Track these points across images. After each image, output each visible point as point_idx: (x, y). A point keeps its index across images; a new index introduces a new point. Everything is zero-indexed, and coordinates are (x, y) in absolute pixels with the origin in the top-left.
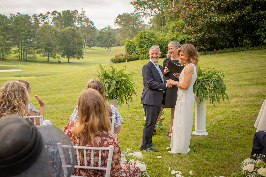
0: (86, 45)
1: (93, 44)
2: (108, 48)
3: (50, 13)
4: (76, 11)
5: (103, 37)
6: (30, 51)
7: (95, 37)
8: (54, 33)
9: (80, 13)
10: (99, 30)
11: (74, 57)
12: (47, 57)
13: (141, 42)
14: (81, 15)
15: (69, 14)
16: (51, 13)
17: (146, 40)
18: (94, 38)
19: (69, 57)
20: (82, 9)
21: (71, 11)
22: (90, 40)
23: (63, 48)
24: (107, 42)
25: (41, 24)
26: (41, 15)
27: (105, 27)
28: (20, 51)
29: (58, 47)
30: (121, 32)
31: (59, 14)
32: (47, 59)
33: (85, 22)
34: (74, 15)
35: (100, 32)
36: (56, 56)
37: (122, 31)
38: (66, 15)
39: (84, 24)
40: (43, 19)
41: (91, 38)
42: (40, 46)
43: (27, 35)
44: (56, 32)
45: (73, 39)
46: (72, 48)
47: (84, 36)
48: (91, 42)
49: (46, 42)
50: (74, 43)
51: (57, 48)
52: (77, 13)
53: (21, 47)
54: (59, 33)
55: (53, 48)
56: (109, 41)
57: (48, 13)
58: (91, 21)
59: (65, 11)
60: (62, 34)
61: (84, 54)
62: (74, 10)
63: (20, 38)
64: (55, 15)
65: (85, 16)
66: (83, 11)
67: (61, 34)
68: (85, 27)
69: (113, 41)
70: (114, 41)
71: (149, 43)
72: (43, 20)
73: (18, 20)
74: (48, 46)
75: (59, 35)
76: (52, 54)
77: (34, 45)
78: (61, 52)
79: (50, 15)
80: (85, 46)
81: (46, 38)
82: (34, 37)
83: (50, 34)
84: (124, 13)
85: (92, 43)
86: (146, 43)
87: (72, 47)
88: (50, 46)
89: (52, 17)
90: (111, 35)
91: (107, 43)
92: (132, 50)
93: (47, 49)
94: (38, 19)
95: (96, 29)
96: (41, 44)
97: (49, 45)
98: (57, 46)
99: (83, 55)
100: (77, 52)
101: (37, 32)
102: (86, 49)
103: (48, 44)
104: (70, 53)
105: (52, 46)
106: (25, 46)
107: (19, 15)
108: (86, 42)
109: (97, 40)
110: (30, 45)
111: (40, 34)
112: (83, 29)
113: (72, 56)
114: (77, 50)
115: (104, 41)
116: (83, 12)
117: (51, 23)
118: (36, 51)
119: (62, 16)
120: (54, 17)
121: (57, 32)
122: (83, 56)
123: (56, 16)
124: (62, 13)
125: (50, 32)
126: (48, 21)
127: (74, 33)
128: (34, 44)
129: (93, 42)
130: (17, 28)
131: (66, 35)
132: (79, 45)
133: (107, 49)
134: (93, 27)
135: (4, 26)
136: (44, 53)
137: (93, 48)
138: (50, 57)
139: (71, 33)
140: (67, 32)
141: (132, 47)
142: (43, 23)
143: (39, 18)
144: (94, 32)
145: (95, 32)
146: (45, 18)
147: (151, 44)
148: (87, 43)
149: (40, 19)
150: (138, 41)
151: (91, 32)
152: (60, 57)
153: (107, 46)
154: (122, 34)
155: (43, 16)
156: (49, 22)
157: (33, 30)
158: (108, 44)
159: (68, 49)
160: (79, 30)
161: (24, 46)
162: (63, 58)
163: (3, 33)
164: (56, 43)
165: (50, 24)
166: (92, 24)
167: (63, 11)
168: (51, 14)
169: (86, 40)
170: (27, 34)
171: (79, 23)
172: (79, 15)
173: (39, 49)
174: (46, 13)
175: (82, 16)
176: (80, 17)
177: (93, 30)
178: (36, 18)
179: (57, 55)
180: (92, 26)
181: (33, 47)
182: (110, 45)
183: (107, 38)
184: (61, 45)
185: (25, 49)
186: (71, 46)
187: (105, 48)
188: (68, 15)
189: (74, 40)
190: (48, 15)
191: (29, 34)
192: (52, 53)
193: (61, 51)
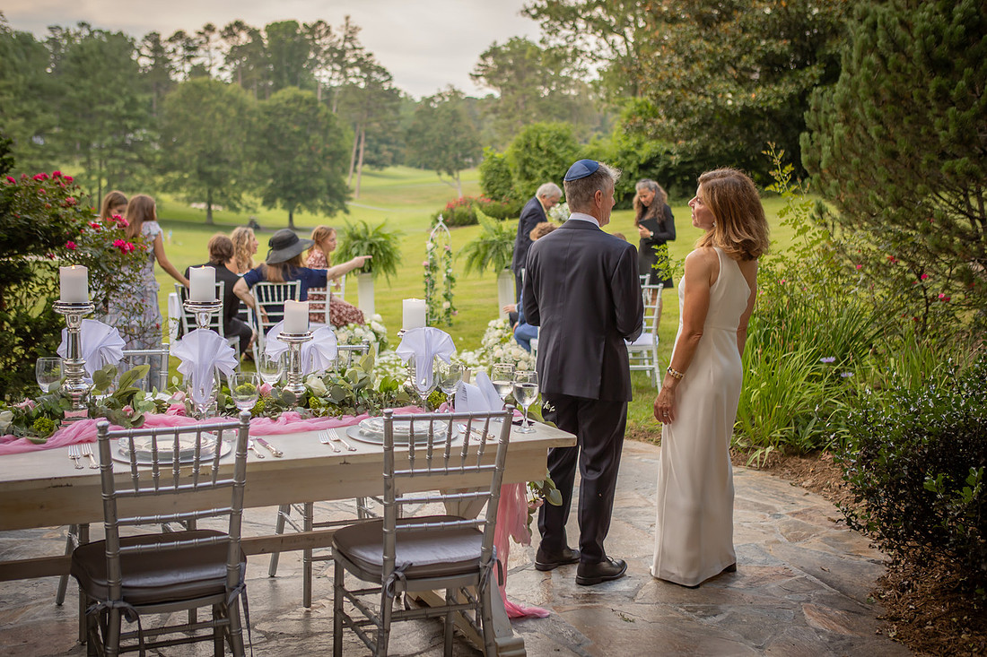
0: (361, 160)
1: (390, 155)
2: (450, 173)
3: (217, 30)
4: (322, 26)
5: (427, 128)
6: (134, 180)
7: (398, 129)
8: (233, 112)
9: (338, 34)
10: (418, 99)
11: (312, 209)
12: (203, 206)
13: (526, 162)
14: (345, 41)
15: (295, 35)
16: (222, 29)
17: (542, 157)
18: (394, 133)
19: (294, 207)
20: (347, 18)
21: (304, 25)
22: (381, 141)
23: (270, 172)
24: (446, 148)
25: (179, 71)
26: (181, 37)
27: (439, 90)
28: (94, 181)
29: (250, 167)
30: (495, 111)
31: (253, 33)
32: (205, 213)
33: (357, 70)
34: (314, 39)
35: (418, 112)
36: (241, 203)
37: (499, 110)
38: (281, 41)
39: (355, 76)
40: (187, 53)
41: (384, 133)
42: (176, 163)
43: (124, 117)
44: (241, 109)
45: (307, 138)
46: (304, 173)
47: (355, 125)
48: (384, 147)
49: (200, 148)
50: (310, 153)
51: (245, 170)
52: (328, 32)
53: (97, 162)
54: (252, 113)
55: (230, 170)
56: (452, 146)
57: (210, 28)
58: (383, 65)
59: (276, 24)
60: (266, 117)
61: (352, 196)
62: (314, 21)
63: (96, 128)
64: (236, 39)
65: (357, 46)
66: (350, 25)
67: (262, 115)
68: (358, 88)
69: (469, 145)
70: (474, 144)
71: (552, 165)
72: (189, 58)
73: (85, 58)
74: (210, 164)
75: (254, 119)
76: (223, 195)
77: (150, 158)
78: (262, 188)
79: (215, 37)
80: (356, 163)
81: (202, 129)
82: (153, 127)
83: (218, 116)
84: (512, 36)
85: (385, 153)
86: (541, 165)
87: (304, 166)
88: (218, 162)
89: (226, 46)
90: (459, 121)
91: (444, 153)
92: (501, 185)
93: (203, 175)
94: (169, 53)
95: (402, 95)
96: (182, 156)
97: (215, 157)
98: (244, 164)
99: (350, 199)
100: (321, 188)
101: (165, 104)
102: (363, 177)
103: (209, 156)
104: (298, 192)
105: (227, 162)
106: (115, 161)
107: (86, 32)
108: (362, 147)
109: (407, 140)
110: (135, 156)
111: (177, 115)
112: (351, 98)
113: (303, 202)
114: (322, 182)
115: (432, 147)
116: (350, 29)
117: (221, 69)
118: (160, 180)
119: (266, 42)
120: (234, 47)
121: (247, 110)
122: (350, 205)
123: (241, 43)
124: (266, 30)
125: (219, 109)
126: (207, 63)
127: (311, 113)
128: (154, 155)
129: (390, 147)
130: (82, 88)
131: (282, 120)
132: (332, 163)
133: (445, 176)
134: (391, 90)
135: (30, 78)
136: (192, 188)
137: (390, 170)
138: (218, 203)
139: (302, 114)
140: (285, 109)
141: (503, 175)
142: (187, 67)
143: (170, 47)
144: (391, 108)
145: (396, 109)
146: (195, 49)
147: (557, 166)
148: (368, 152)
149: (174, 51)
150: (518, 157)
151: (383, 108)
152: (256, 204)
153: (446, 165)
154: (501, 121)
155: (189, 40)
156: (210, 66)
157: (147, 97)
158: (450, 159)
159: (288, 175)
160: (334, 102)
161: (110, 162)
162: (270, 209)
163: (25, 106)
164: (240, 150)
165: (214, 72)
166: (387, 78)
167: (270, 23)
168: (221, 33)
169: (363, 139)
170: (124, 112)
171: (334, 70)
172: (335, 40)
173: (171, 175)
174: (202, 30)
175: (348, 45)
176: (339, 48)
177: (392, 101)
178: (157, 49)
179: (246, 197)
180: (386, 86)
181: (148, 164)
182: (456, 159)
183: (443, 133)
184: (260, 158)
185: (116, 172)
186: (300, 163)
187: (439, 174)
188: (289, 40)
189: (311, 141)
190: (208, 39)
191: (133, 113)
192: (224, 189)
193: (261, 182)
